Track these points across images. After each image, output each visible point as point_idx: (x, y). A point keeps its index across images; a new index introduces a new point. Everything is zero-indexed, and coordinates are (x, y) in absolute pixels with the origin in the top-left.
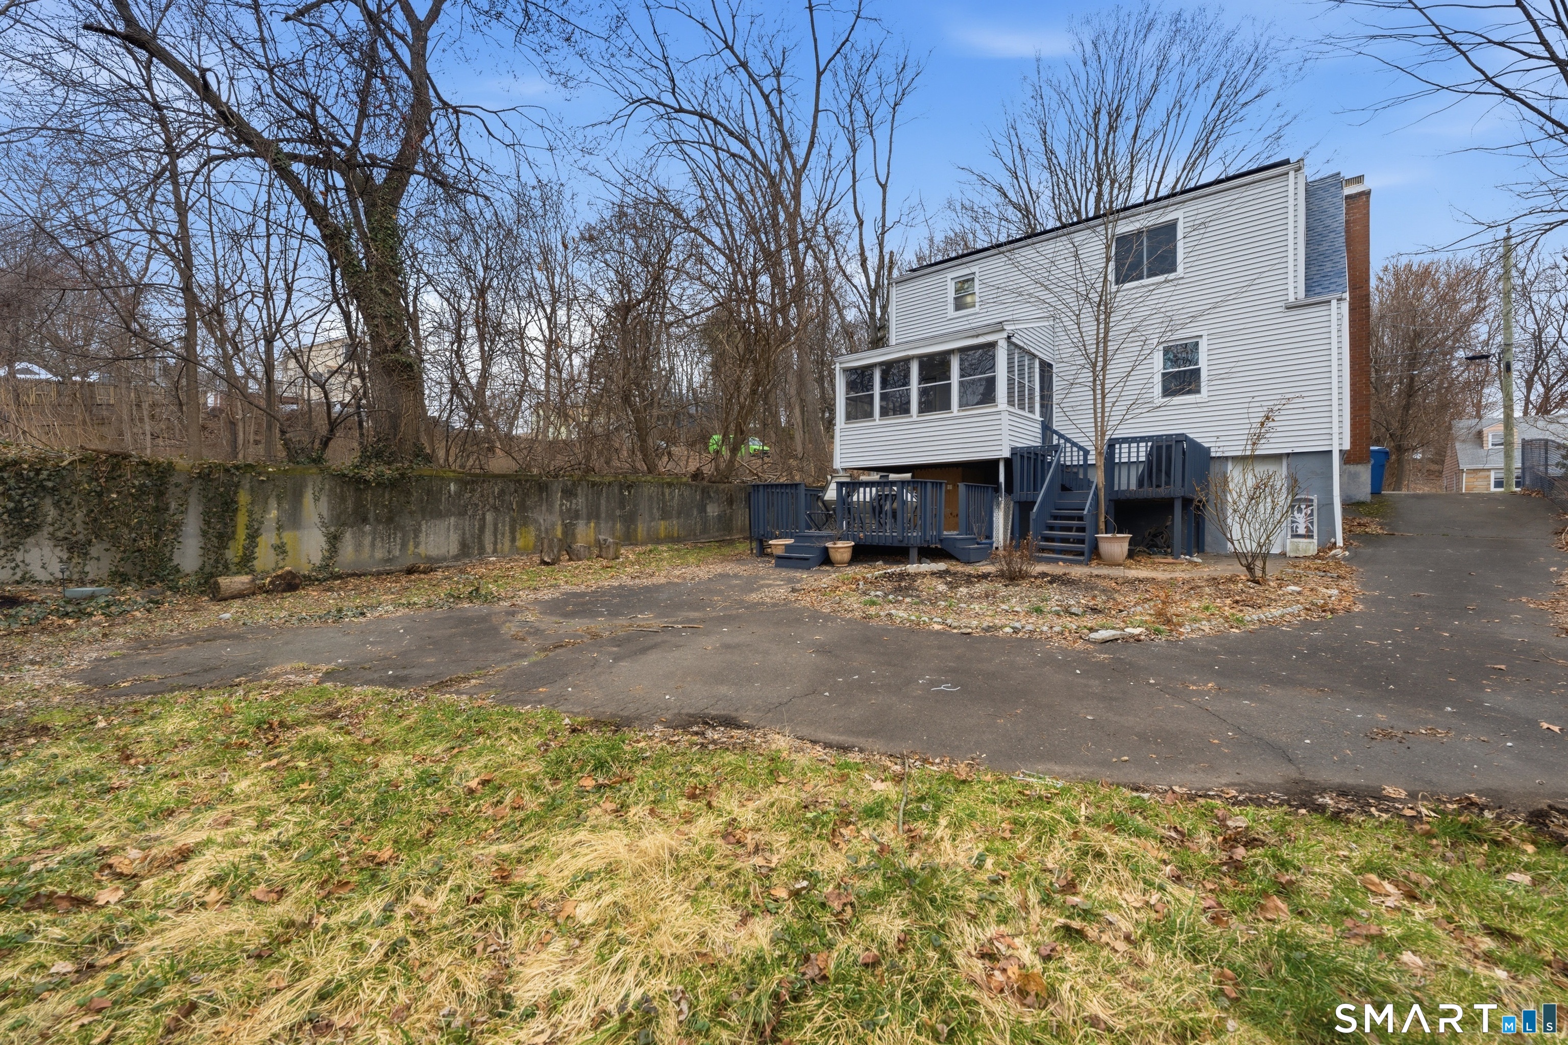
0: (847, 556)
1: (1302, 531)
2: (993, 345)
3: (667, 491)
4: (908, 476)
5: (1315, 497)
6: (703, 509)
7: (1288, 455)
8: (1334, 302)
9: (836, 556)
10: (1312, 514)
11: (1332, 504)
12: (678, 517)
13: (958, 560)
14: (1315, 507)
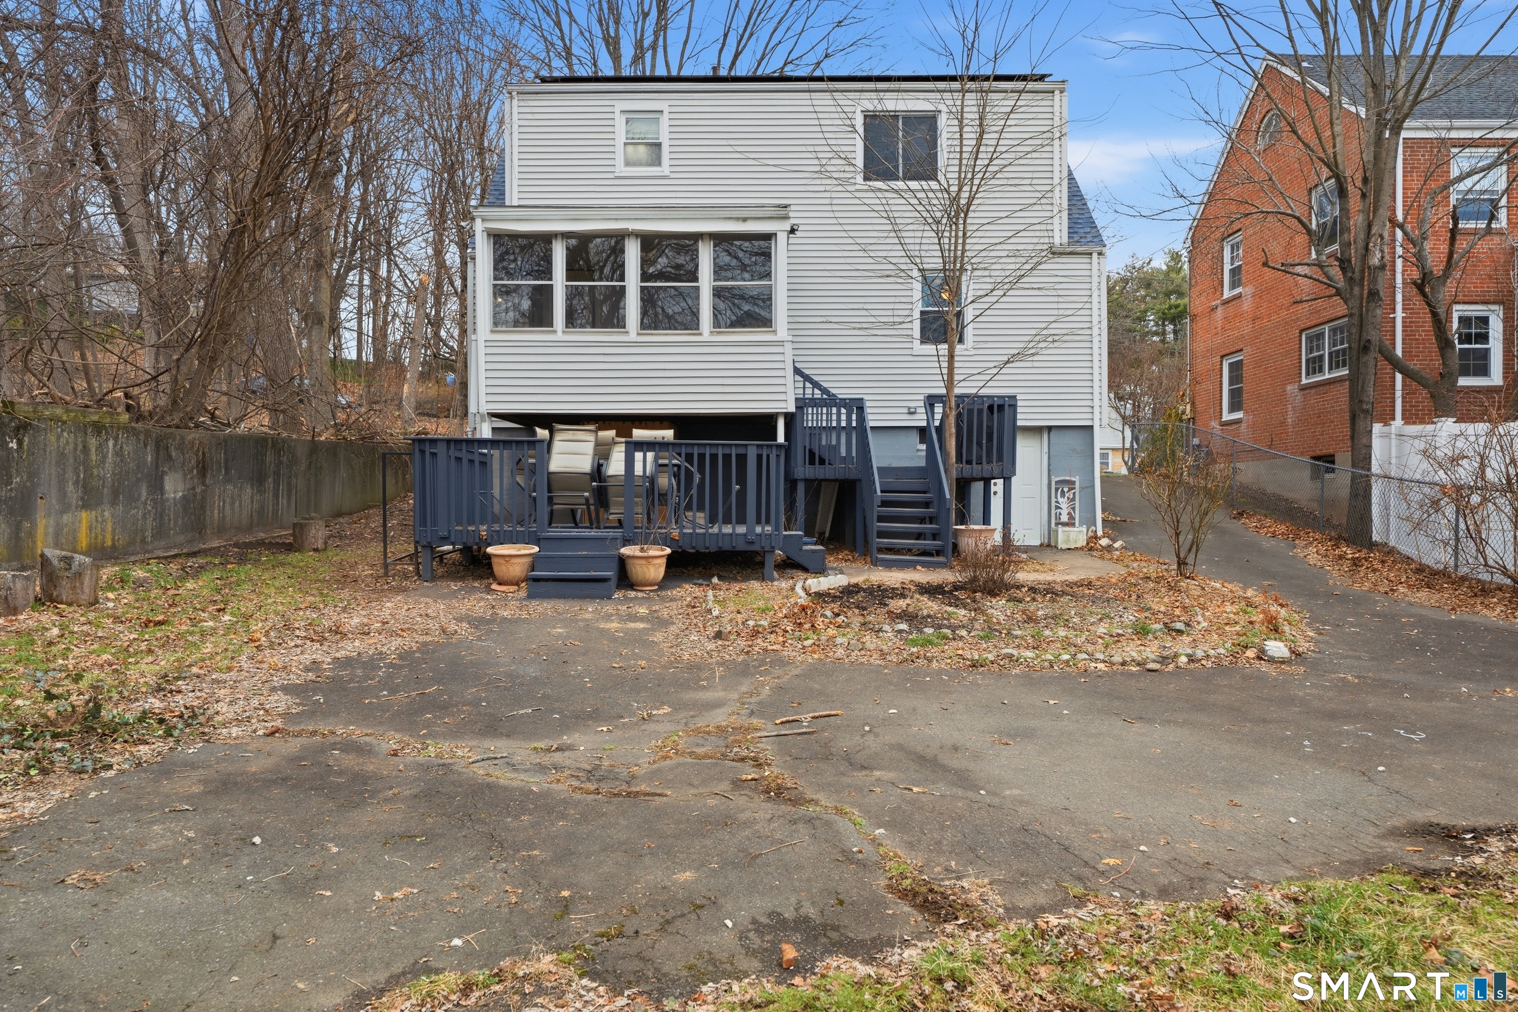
0: (657, 571)
1: (1065, 518)
2: (768, 237)
3: (93, 442)
4: (668, 434)
5: (1076, 479)
6: (157, 486)
7: (1050, 428)
8: (1095, 255)
9: (639, 571)
10: (1073, 499)
11: (1093, 486)
12: (114, 503)
13: (805, 570)
14: (1077, 490)
